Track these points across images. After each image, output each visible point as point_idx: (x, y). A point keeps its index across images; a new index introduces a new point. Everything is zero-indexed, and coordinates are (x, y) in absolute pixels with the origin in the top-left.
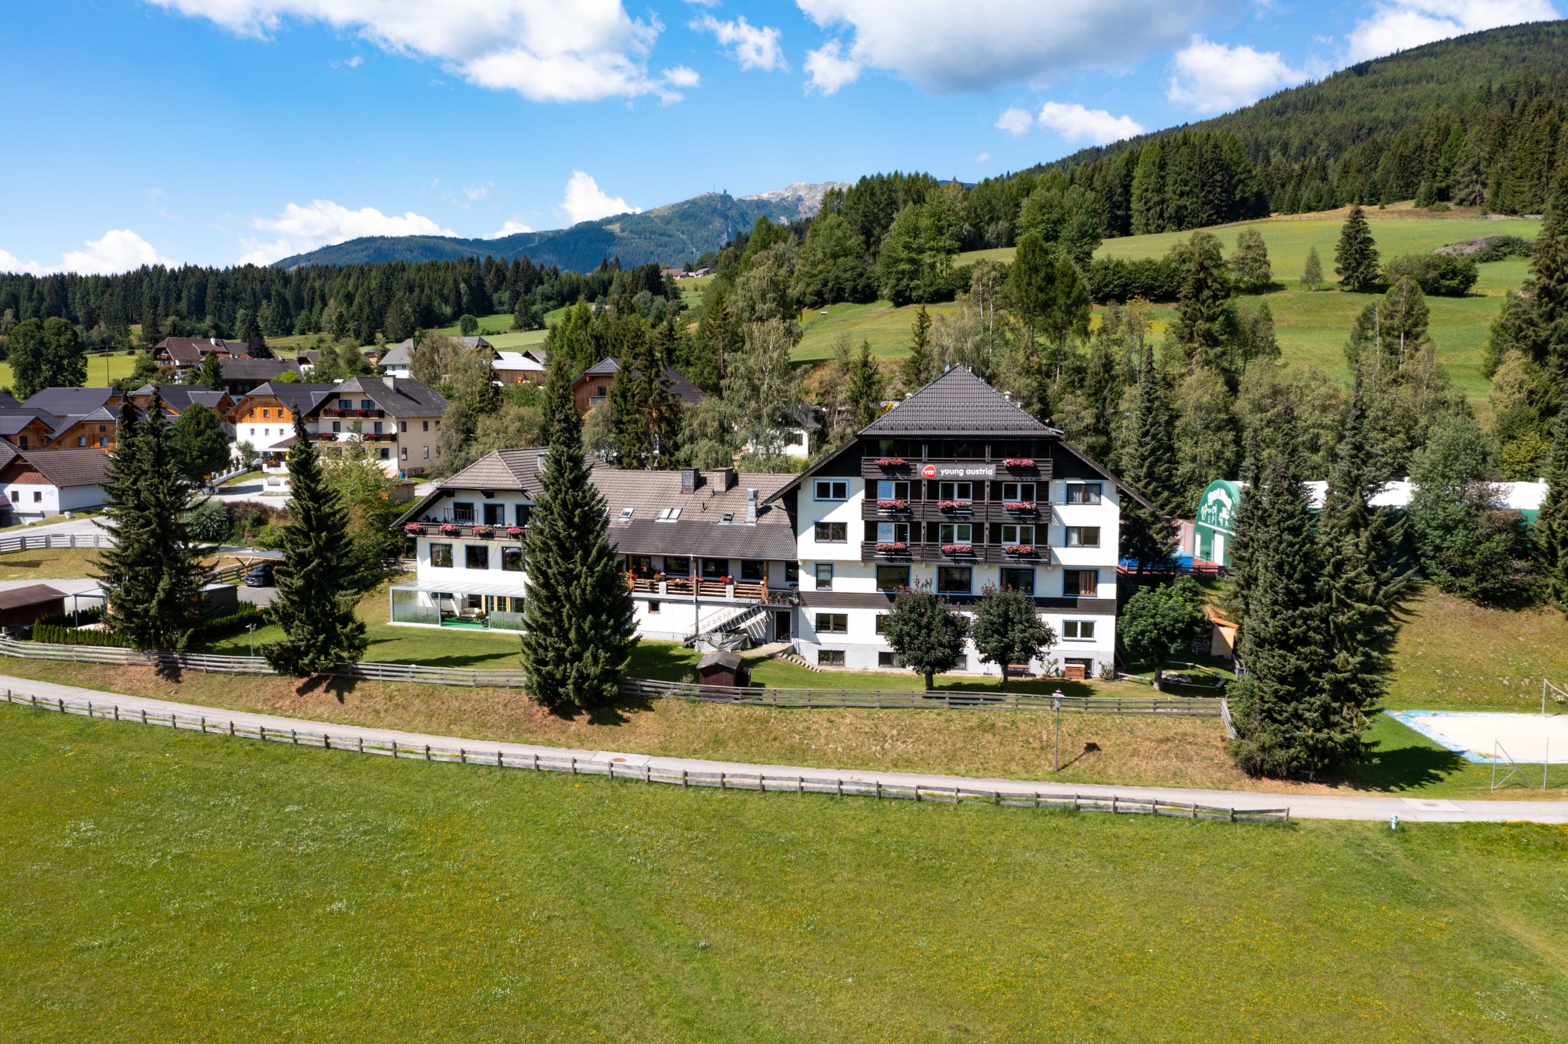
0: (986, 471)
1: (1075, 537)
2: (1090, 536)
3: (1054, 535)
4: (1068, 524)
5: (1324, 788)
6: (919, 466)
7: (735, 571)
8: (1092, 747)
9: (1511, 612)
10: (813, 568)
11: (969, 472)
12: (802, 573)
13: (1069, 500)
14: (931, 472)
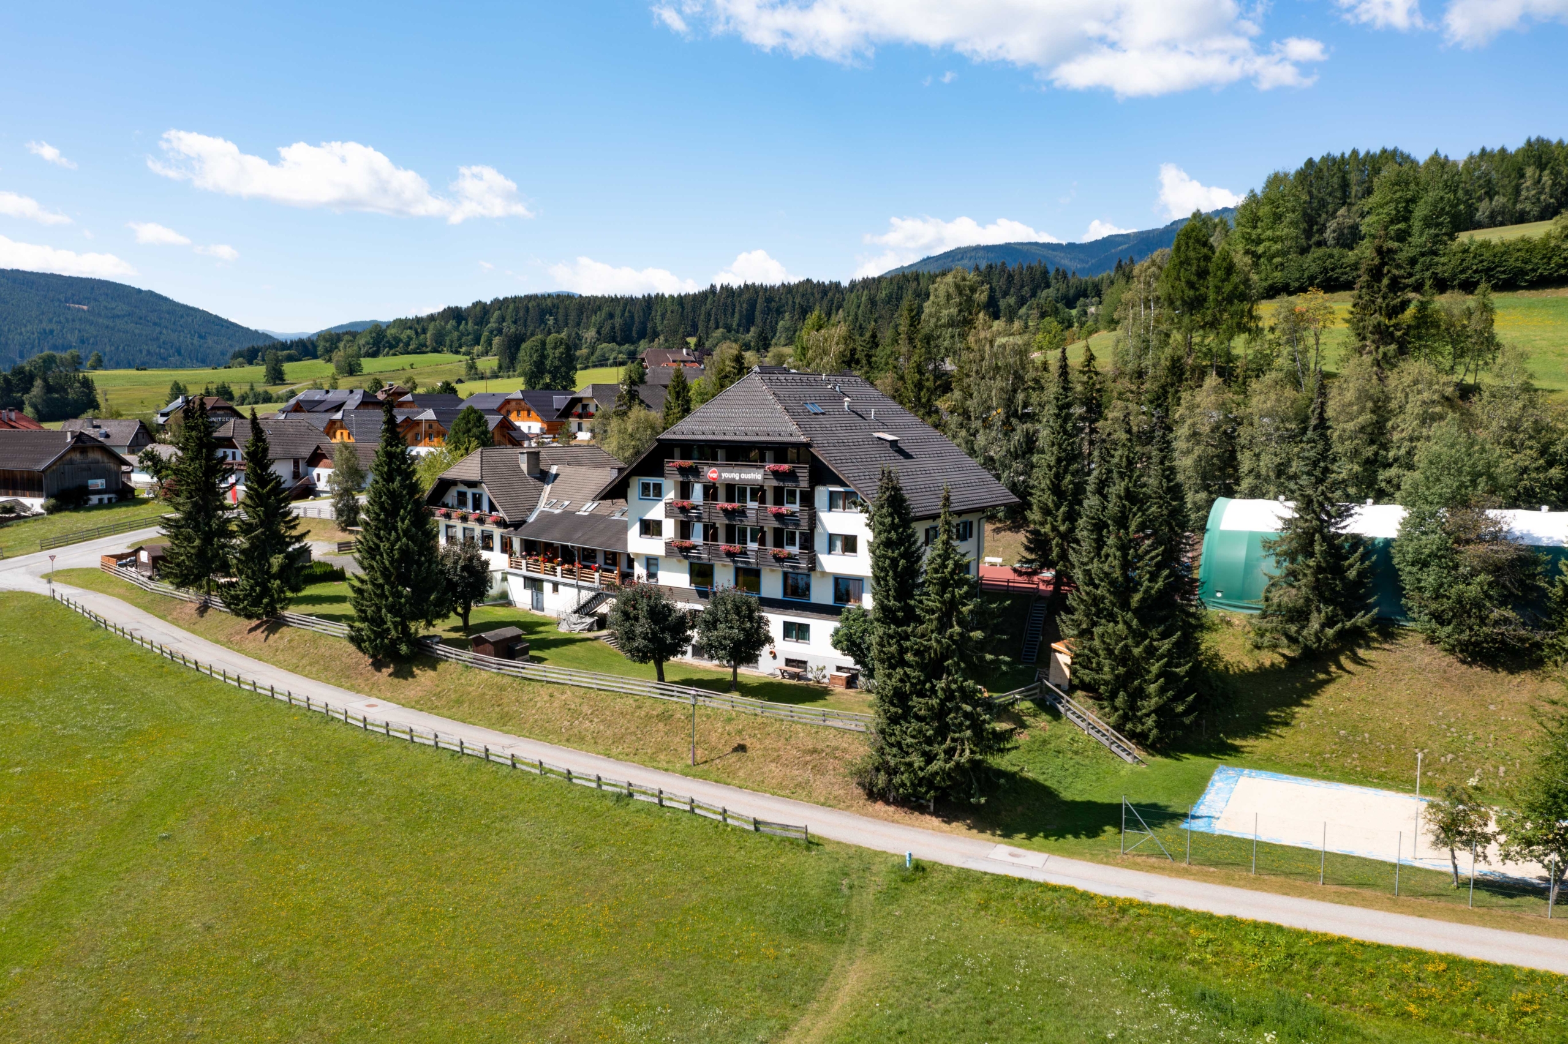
0: (753, 476)
1: (839, 544)
2: (850, 544)
3: (820, 543)
4: (831, 532)
5: (935, 821)
6: (706, 468)
7: (600, 559)
8: (741, 748)
9: (1503, 674)
10: (644, 562)
11: (744, 476)
12: (636, 565)
13: (831, 506)
14: (715, 476)
